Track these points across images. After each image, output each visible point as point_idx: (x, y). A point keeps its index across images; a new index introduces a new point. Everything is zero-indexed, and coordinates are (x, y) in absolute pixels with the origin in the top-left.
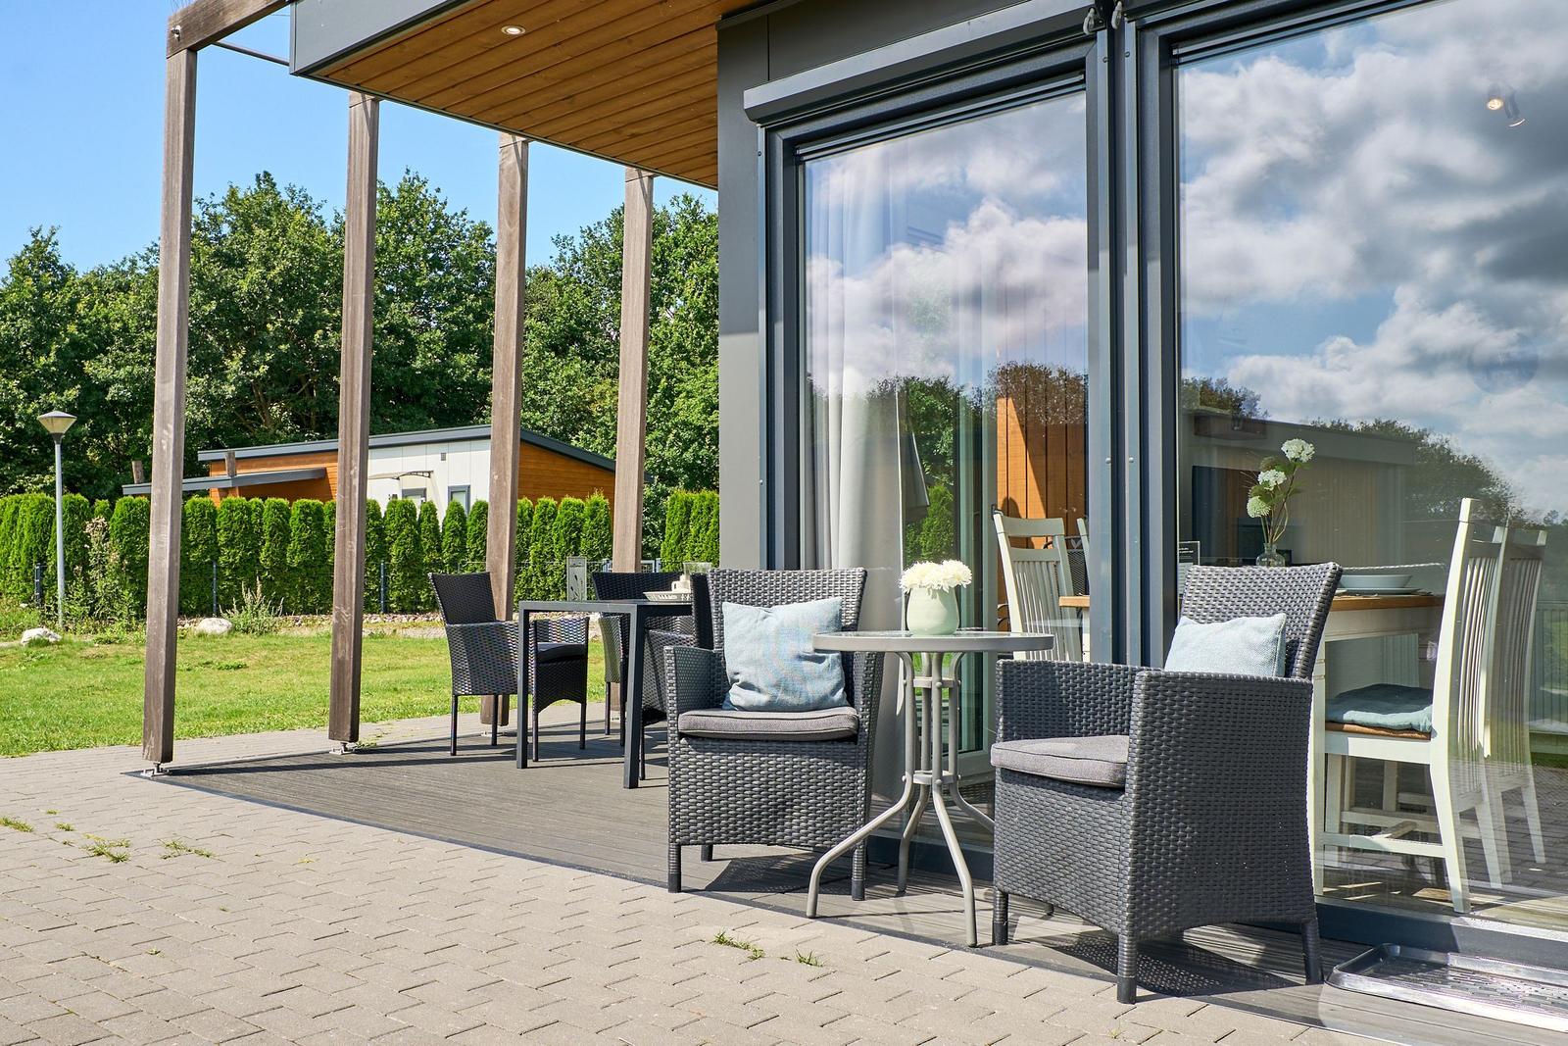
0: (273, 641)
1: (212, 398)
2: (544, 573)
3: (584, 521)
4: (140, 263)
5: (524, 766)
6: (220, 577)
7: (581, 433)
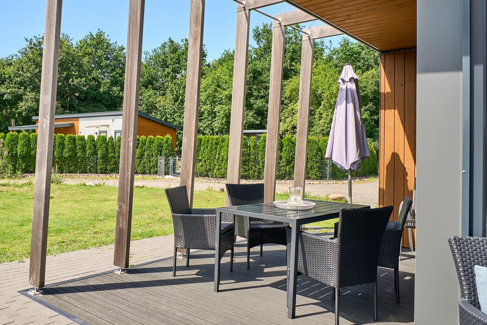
2: (150, 161)
3: (163, 144)
4: (14, 57)
7: (153, 113)
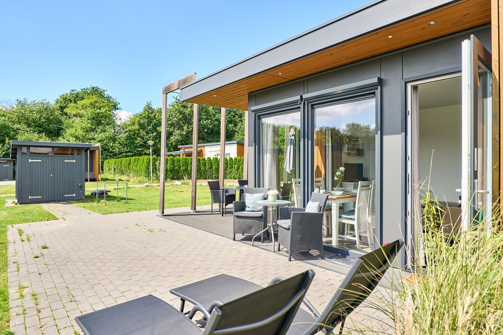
0: (189, 186)
1: (181, 134)
5: (223, 216)
6: (181, 172)
